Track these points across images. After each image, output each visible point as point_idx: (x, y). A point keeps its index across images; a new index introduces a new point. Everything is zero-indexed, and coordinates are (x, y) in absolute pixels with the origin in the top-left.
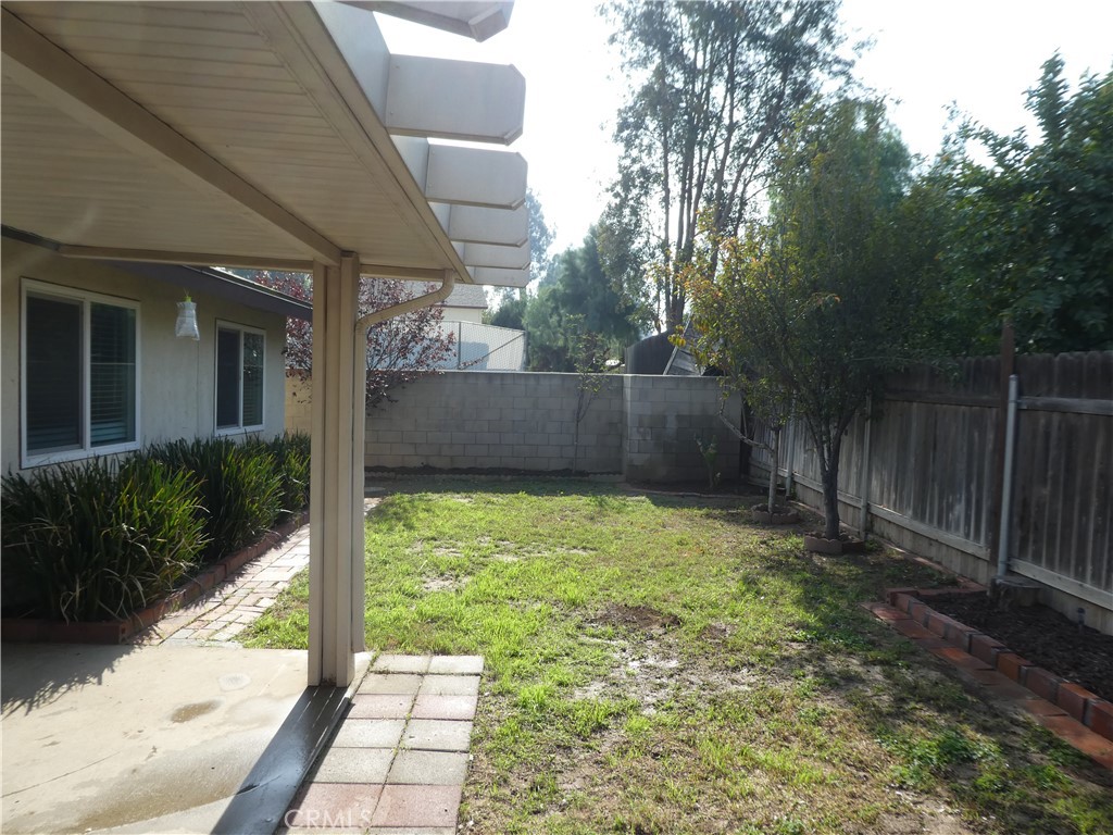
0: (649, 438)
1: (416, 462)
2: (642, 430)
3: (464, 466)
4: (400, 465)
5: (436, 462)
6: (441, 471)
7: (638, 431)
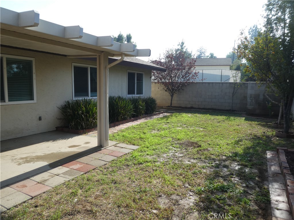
0: (253, 101)
1: (189, 106)
2: (251, 98)
3: (202, 107)
4: (185, 106)
5: (194, 106)
6: (195, 108)
7: (250, 99)
